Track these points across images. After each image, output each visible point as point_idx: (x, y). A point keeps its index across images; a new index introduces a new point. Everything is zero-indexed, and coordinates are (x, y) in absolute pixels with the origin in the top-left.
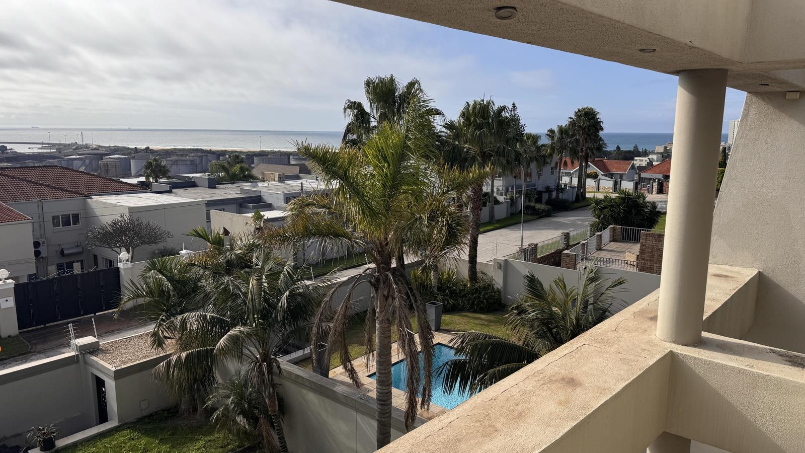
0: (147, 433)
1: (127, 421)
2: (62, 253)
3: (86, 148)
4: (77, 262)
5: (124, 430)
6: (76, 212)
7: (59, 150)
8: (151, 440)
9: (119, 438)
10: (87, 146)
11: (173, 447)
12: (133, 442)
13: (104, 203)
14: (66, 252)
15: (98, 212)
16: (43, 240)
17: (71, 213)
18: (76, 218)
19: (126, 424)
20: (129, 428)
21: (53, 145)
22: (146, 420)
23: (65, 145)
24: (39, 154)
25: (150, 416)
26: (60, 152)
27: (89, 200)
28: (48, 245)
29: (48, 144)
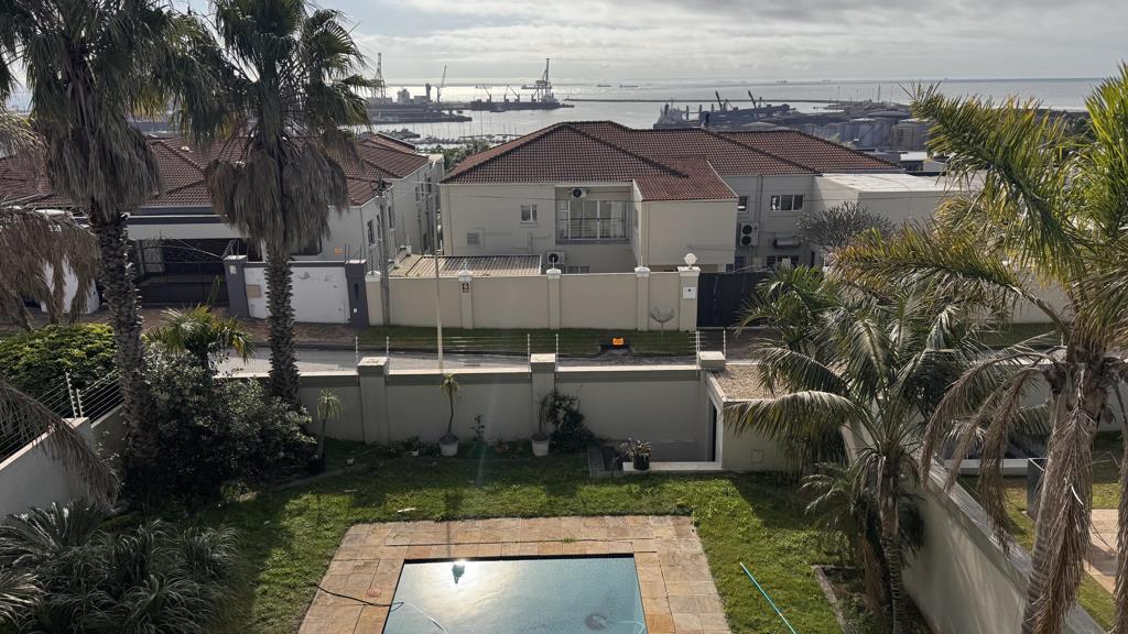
0: (746, 493)
1: (732, 469)
2: (775, 244)
3: (882, 107)
4: (786, 257)
5: (725, 478)
6: (800, 194)
7: (847, 111)
8: (747, 504)
9: (715, 486)
10: (882, 106)
11: (766, 524)
12: (725, 499)
13: (833, 183)
14: (779, 243)
15: (825, 194)
16: (757, 225)
17: (794, 193)
18: (799, 201)
19: (730, 472)
20: (730, 478)
21: (843, 103)
22: (754, 477)
23: (856, 104)
24: (824, 114)
25: (761, 474)
26: (848, 113)
27: (818, 178)
28: (760, 232)
29: (837, 102)
